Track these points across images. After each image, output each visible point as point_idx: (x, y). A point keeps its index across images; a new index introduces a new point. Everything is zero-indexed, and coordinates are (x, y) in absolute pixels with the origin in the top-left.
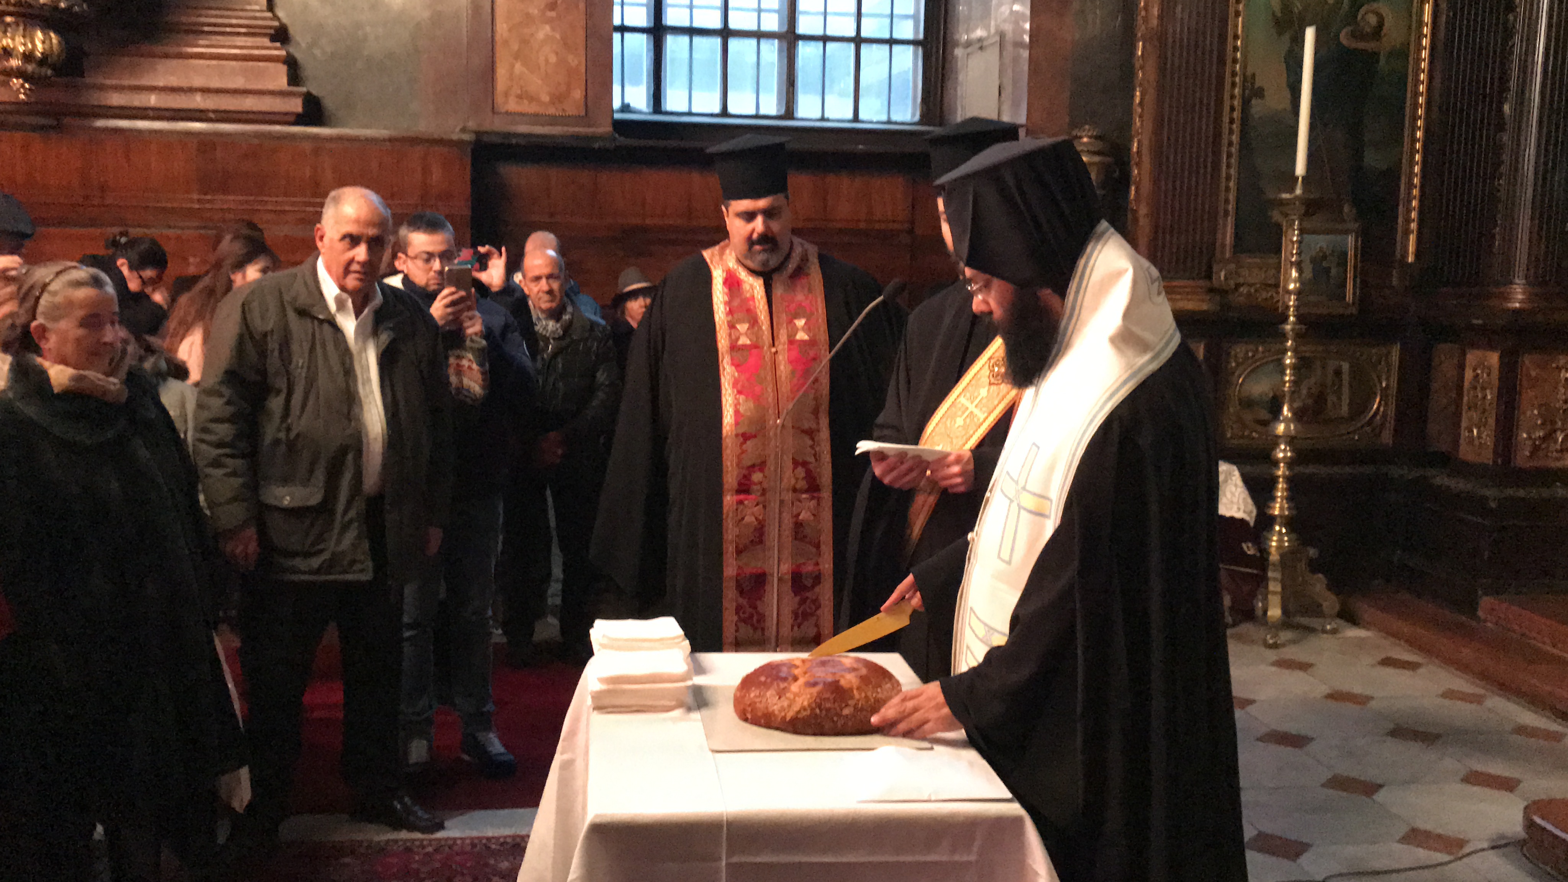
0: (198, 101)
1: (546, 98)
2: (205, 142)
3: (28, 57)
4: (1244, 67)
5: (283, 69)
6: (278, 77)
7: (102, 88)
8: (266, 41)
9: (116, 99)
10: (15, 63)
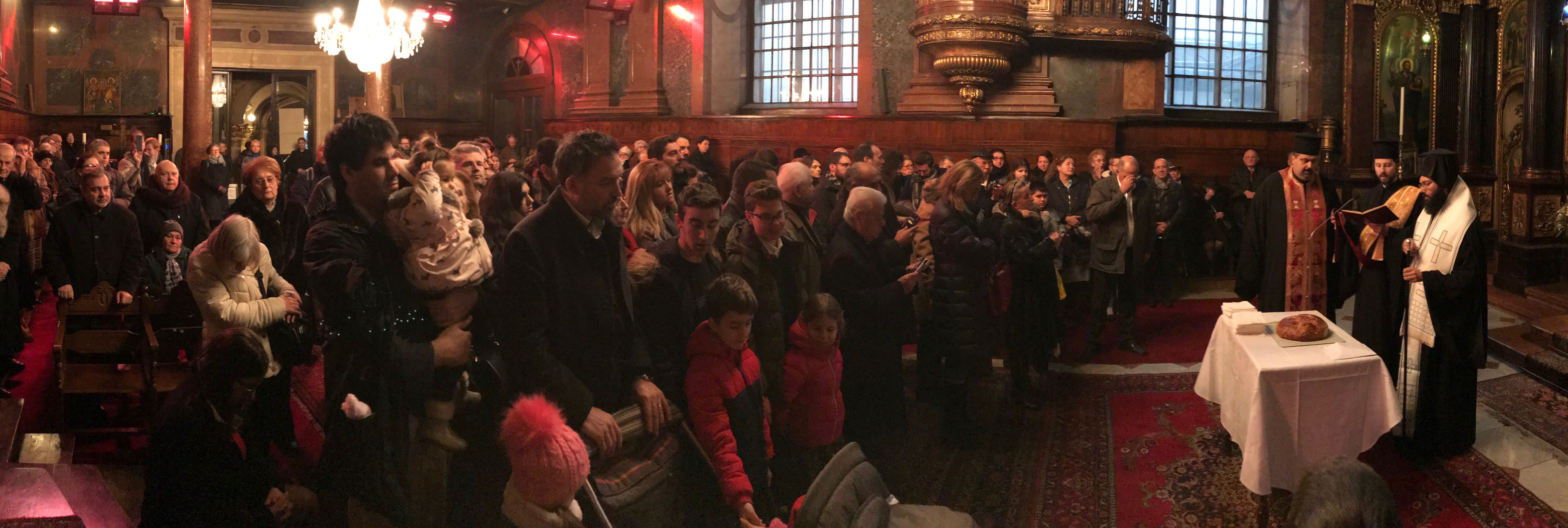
0: (1025, 109)
1: (1140, 104)
2: (1026, 123)
3: (973, 98)
4: (1380, 97)
5: (1052, 97)
6: (1051, 100)
7: (992, 106)
8: (1046, 88)
9: (996, 109)
10: (969, 100)
